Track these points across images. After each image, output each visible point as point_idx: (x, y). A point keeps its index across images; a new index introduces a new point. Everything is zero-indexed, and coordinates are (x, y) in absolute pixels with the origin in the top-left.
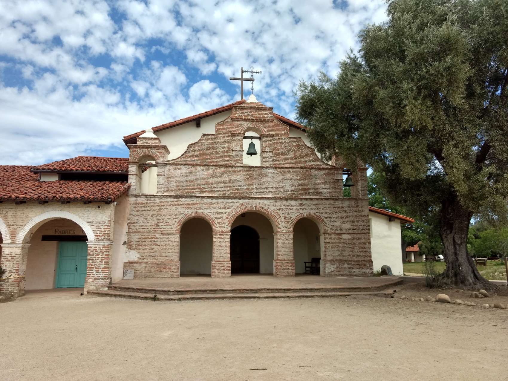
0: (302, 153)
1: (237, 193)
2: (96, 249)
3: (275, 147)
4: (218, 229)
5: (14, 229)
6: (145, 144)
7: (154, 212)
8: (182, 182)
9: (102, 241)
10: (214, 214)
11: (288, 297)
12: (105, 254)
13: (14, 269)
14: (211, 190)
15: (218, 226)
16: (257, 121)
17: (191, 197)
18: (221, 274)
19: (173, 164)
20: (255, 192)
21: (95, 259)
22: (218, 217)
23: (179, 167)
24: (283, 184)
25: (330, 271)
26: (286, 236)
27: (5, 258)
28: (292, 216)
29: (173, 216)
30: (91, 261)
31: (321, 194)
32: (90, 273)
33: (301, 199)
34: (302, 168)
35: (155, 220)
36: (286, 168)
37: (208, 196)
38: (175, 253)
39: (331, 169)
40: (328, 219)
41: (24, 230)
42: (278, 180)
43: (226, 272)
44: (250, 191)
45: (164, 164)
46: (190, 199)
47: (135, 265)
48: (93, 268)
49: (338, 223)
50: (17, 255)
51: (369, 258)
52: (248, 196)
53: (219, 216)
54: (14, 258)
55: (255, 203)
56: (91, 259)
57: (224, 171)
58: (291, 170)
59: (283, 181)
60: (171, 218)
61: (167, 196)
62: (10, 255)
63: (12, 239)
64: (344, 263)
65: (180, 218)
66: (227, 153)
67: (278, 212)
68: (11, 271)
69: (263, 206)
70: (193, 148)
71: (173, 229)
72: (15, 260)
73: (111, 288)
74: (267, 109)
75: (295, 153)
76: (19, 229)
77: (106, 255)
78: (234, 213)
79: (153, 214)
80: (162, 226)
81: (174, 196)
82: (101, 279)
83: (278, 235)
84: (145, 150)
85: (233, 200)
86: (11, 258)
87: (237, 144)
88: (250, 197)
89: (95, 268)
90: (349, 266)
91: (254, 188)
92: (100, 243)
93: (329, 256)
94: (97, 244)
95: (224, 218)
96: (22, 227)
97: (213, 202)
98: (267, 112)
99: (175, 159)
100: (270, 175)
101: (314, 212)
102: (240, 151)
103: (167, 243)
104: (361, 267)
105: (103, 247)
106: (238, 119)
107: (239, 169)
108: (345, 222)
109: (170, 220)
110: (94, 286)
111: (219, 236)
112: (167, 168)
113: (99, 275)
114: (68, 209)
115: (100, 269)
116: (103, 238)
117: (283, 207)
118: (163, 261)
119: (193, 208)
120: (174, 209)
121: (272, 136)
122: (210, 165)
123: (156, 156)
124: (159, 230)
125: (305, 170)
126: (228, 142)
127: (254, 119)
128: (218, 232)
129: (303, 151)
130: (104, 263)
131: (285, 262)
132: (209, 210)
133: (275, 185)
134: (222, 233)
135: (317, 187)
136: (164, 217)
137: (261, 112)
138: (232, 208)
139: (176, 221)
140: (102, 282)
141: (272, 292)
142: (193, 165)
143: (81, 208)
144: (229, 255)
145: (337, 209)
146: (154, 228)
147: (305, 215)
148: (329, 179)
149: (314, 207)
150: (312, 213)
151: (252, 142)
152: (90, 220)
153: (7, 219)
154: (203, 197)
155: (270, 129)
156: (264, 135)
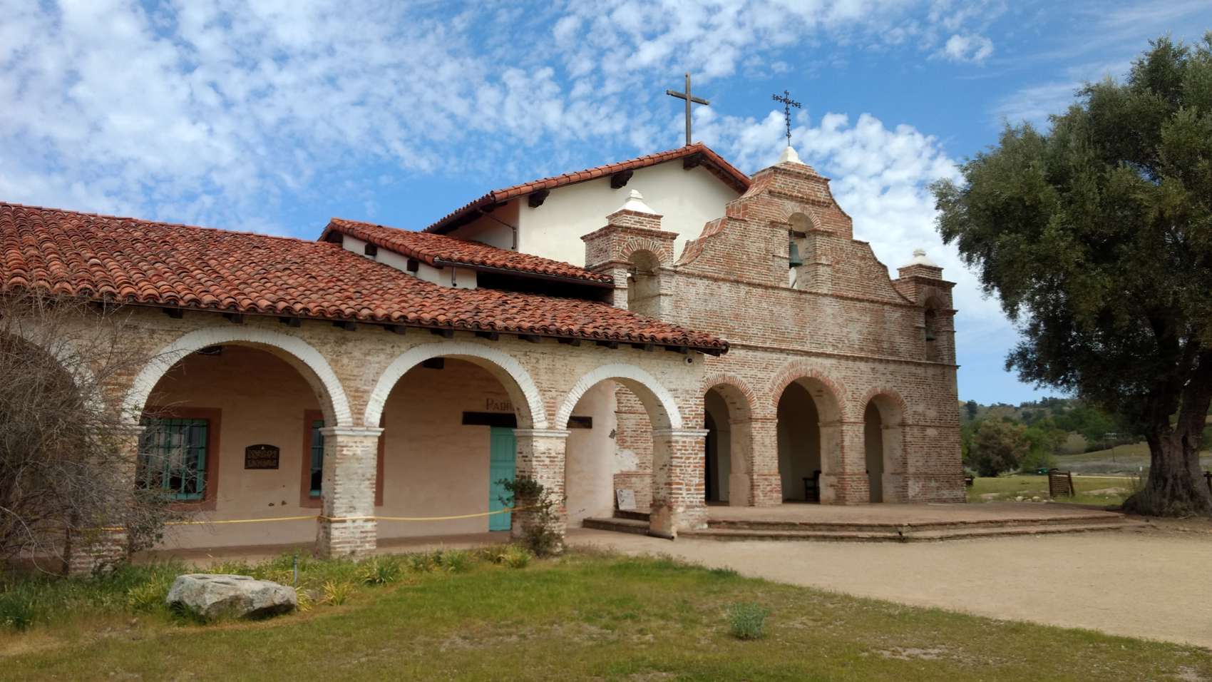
0: (870, 272)
1: (784, 341)
2: (686, 447)
3: (833, 257)
4: (758, 411)
5: (552, 398)
6: (638, 226)
8: (700, 312)
9: (694, 430)
12: (699, 456)
14: (744, 333)
15: (758, 405)
16: (807, 203)
18: (768, 499)
19: (683, 273)
20: (809, 341)
21: (685, 467)
22: (757, 387)
23: (692, 280)
24: (848, 330)
25: (913, 494)
26: (856, 428)
27: (539, 461)
28: (862, 392)
31: (898, 353)
32: (677, 494)
33: (874, 360)
34: (872, 302)
36: (852, 299)
37: (742, 345)
39: (910, 307)
40: (909, 399)
41: (568, 401)
42: (840, 321)
43: (775, 495)
44: (801, 339)
45: (672, 273)
47: (634, 480)
48: (681, 484)
49: (921, 408)
50: (558, 454)
51: (959, 471)
52: (799, 348)
53: (759, 386)
54: (554, 461)
55: (810, 362)
56: (679, 466)
57: (762, 296)
58: (858, 305)
59: (847, 325)
62: (547, 455)
63: (549, 419)
64: (930, 479)
66: (765, 259)
67: (843, 382)
68: (550, 489)
69: (821, 370)
72: (556, 465)
74: (821, 181)
75: (861, 272)
76: (561, 398)
77: (701, 458)
78: (780, 382)
82: (695, 506)
83: (845, 428)
84: (640, 239)
85: (778, 356)
87: (780, 244)
88: (802, 351)
89: (684, 485)
90: (937, 484)
91: (807, 333)
93: (911, 466)
94: (687, 436)
95: (767, 390)
96: (565, 395)
97: (750, 358)
98: (821, 187)
99: (686, 264)
101: (890, 385)
102: (785, 258)
104: (951, 487)
105: (696, 443)
106: (781, 194)
107: (785, 294)
108: (930, 407)
110: (686, 520)
111: (760, 425)
112: (674, 281)
113: (692, 499)
116: (693, 423)
117: (850, 373)
119: (721, 366)
121: (829, 234)
122: (742, 282)
123: (661, 253)
125: (876, 306)
126: (765, 238)
127: (802, 198)
128: (759, 416)
129: (872, 269)
131: (856, 476)
132: (743, 373)
133: (836, 330)
134: (765, 420)
135: (892, 339)
137: (812, 184)
138: (778, 370)
140: (698, 512)
142: (716, 280)
143: (657, 360)
144: (777, 465)
145: (921, 382)
147: (879, 390)
148: (907, 326)
149: (891, 377)
150: (888, 388)
151: (792, 243)
152: (674, 387)
153: (537, 375)
155: (825, 220)
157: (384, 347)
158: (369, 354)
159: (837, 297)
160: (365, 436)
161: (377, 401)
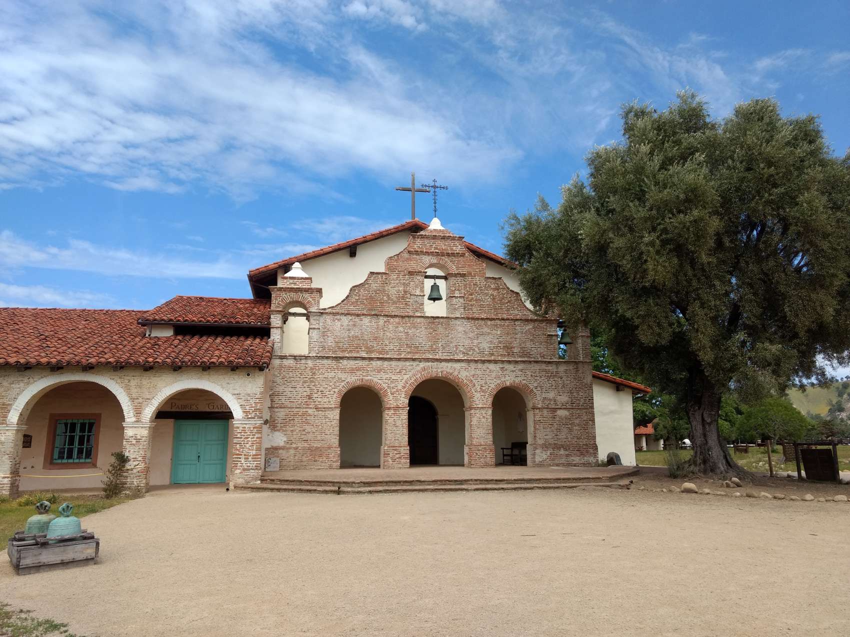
0: (503, 298)
1: (417, 353)
2: (245, 430)
3: (467, 291)
4: (391, 402)
5: (139, 403)
6: (293, 286)
7: (307, 379)
8: (343, 338)
9: (253, 420)
10: (387, 381)
11: (503, 489)
12: (256, 436)
13: (140, 456)
14: (382, 349)
15: (391, 398)
16: (442, 256)
17: (356, 358)
18: (397, 463)
19: (330, 313)
20: (441, 351)
21: (244, 443)
22: (391, 386)
23: (338, 317)
24: (479, 341)
25: (541, 460)
26: (484, 412)
27: (128, 442)
28: (491, 385)
29: (331, 384)
30: (238, 446)
31: (528, 355)
32: (237, 461)
33: (503, 362)
34: (503, 319)
35: (308, 390)
36: (482, 319)
37: (378, 358)
38: (334, 435)
39: (542, 321)
40: (539, 389)
41: (151, 404)
42: (471, 335)
43: (403, 461)
44: (433, 350)
45: (318, 314)
46: (354, 361)
47: (281, 451)
48: (241, 455)
49: (551, 395)
50: (143, 437)
51: (592, 442)
52: (431, 357)
53: (393, 385)
54: (139, 442)
55: (441, 366)
56: (238, 443)
57: (399, 323)
58: (489, 323)
59: (478, 338)
60: (329, 387)
61: (323, 358)
62: (134, 438)
63: (136, 416)
64: (559, 449)
65: (341, 387)
66: (403, 297)
67: (472, 379)
68: (136, 458)
69: (451, 371)
70: (357, 291)
71: (332, 403)
72: (141, 444)
73: (265, 482)
74: (456, 239)
75: (494, 299)
76: (145, 403)
77: (257, 438)
78: (412, 381)
79: (305, 382)
80: (317, 399)
81: (332, 357)
82: (251, 469)
83: (472, 411)
84: (292, 294)
85: (411, 363)
86: (137, 442)
87: (417, 286)
88: (434, 359)
89: (243, 455)
90: (567, 453)
91: (440, 346)
92: (250, 422)
93: (540, 439)
94: (246, 424)
95: (400, 387)
96: (149, 401)
97: (385, 366)
98: (457, 243)
99: (333, 307)
100: (461, 329)
101: (519, 379)
102: (420, 295)
103: (324, 421)
104: (582, 454)
105: (254, 428)
106: (418, 252)
107: (419, 320)
108: (561, 394)
109: (327, 390)
110: (242, 478)
111: (392, 412)
112: (322, 319)
113: (249, 465)
114: (207, 376)
115: (250, 456)
116: (253, 415)
117: (478, 372)
118: (319, 446)
119: (358, 373)
120: (332, 374)
121: (463, 275)
122: (381, 315)
123: (309, 302)
124: (313, 403)
125: (507, 323)
126: (404, 284)
127: (438, 253)
128: (392, 406)
129: (505, 296)
130: (255, 449)
131: (482, 447)
132: (379, 377)
133: (467, 342)
134: (397, 408)
135: (523, 345)
136: (319, 386)
137: (448, 242)
138: (411, 374)
139: (335, 392)
140: (253, 473)
141: (480, 484)
142: (358, 315)
143: (224, 376)
144: (407, 439)
145: (551, 376)
146: (305, 401)
147: (508, 384)
148: (539, 335)
149: (520, 373)
150: (517, 381)
151: (435, 284)
152: (236, 392)
153: (129, 389)
154: (371, 359)
155: (460, 265)
156: (453, 274)
157: (23, 379)
158: (13, 384)
159: (468, 318)
160: (7, 430)
161: (16, 410)
